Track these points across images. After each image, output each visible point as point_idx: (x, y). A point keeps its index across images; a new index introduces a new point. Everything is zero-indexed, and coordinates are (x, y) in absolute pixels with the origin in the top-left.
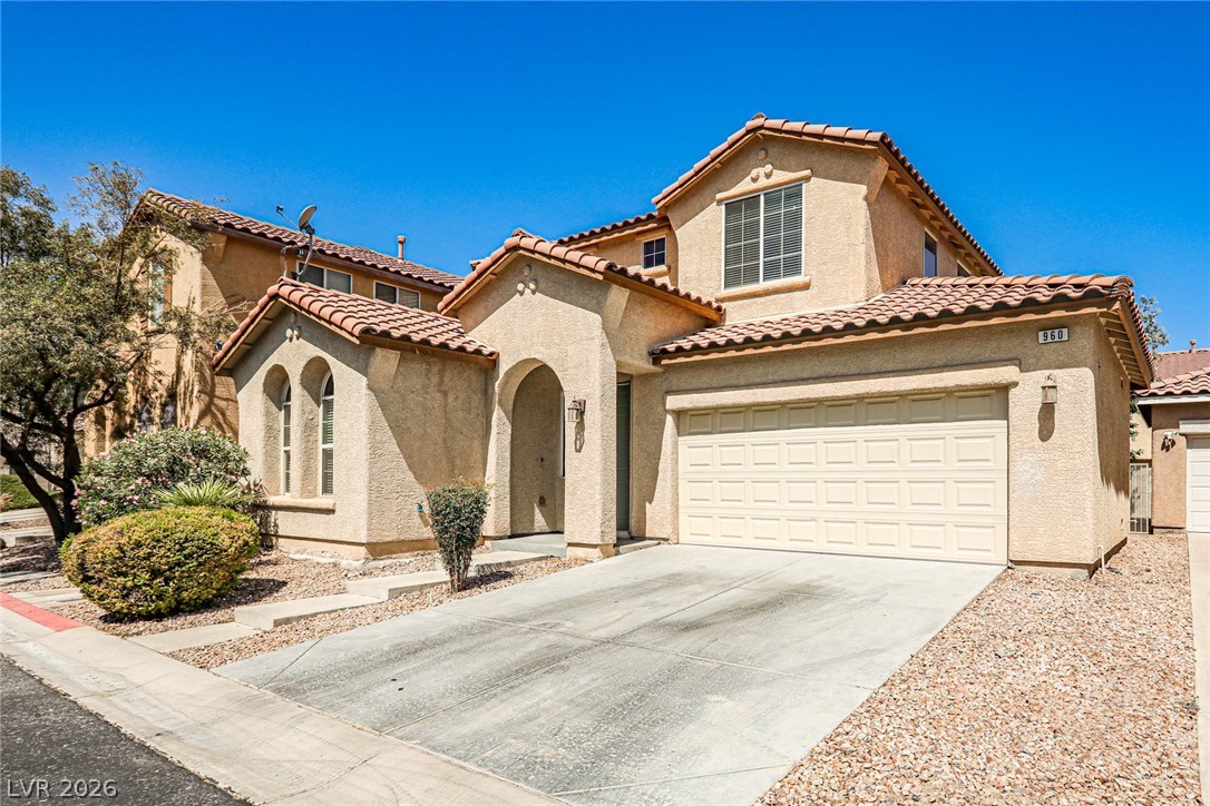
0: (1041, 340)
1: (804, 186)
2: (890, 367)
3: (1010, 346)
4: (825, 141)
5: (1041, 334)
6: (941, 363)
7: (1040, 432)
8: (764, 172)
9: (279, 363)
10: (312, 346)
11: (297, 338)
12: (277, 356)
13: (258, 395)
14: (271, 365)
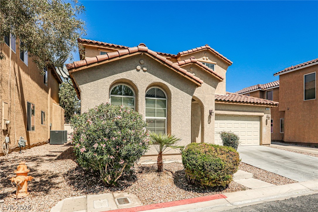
0: (266, 109)
3: (263, 110)
4: (222, 58)
7: (266, 124)
8: (206, 58)
9: (128, 79)
10: (156, 77)
11: (144, 71)
12: (125, 75)
13: (105, 90)
14: (120, 78)
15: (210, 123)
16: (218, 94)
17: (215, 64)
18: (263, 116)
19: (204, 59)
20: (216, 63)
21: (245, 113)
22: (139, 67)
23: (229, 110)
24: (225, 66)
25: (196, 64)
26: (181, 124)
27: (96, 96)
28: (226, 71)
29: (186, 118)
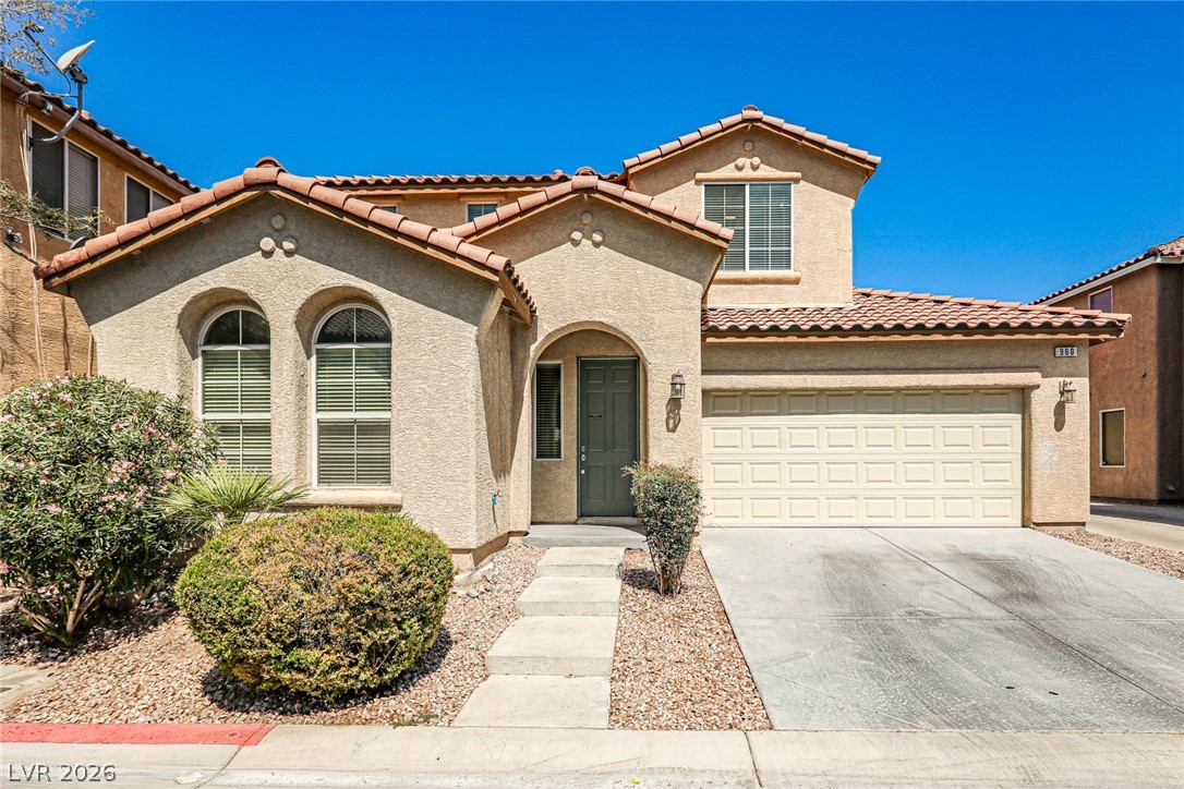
0: (1058, 354)
1: (793, 186)
2: (935, 365)
3: (1033, 357)
4: (825, 150)
5: (1058, 350)
6: (978, 365)
7: (1055, 423)
8: (751, 164)
9: (233, 287)
10: (332, 269)
11: (289, 253)
12: (224, 275)
13: (162, 332)
14: (208, 288)
15: (676, 427)
16: (729, 306)
17: (796, 181)
18: (1038, 386)
19: (739, 169)
20: (799, 175)
21: (923, 376)
22: (267, 243)
23: (834, 369)
24: (845, 180)
25: (597, 196)
26: (429, 435)
27: (137, 354)
28: (852, 202)
29: (451, 414)
